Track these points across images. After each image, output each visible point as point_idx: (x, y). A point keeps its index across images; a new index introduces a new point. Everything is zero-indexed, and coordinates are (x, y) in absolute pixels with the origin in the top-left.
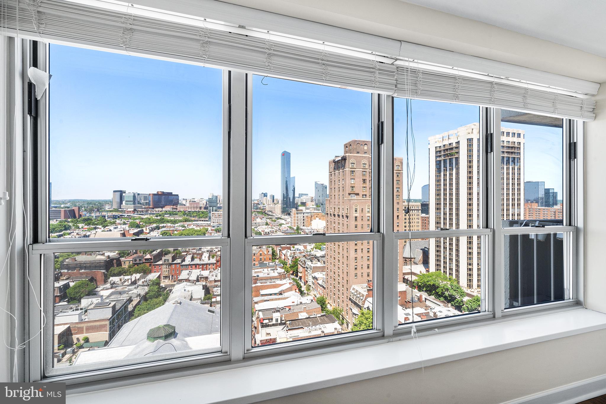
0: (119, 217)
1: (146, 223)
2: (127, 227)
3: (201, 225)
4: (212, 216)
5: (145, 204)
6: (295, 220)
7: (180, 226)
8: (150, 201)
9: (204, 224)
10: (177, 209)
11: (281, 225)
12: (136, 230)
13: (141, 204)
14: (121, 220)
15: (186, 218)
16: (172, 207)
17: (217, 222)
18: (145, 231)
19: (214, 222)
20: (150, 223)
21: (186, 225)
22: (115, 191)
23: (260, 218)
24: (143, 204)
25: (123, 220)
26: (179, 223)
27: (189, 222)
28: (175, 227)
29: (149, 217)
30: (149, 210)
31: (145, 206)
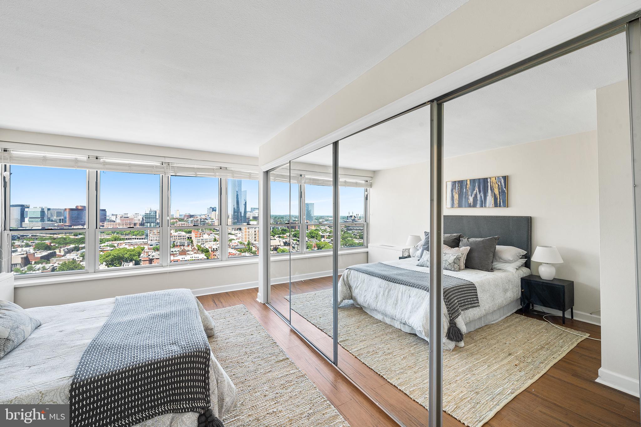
0: (19, 238)
1: (59, 243)
2: (31, 249)
3: (136, 243)
4: (150, 233)
5: (58, 221)
6: (246, 235)
7: (107, 246)
8: (65, 218)
9: (139, 242)
10: (103, 226)
11: (231, 240)
12: (45, 253)
13: (52, 221)
14: (23, 241)
15: (116, 237)
17: (156, 240)
18: (58, 253)
19: (151, 240)
20: (66, 244)
21: (116, 245)
23: (208, 234)
24: (56, 221)
25: (25, 241)
26: (106, 242)
27: (120, 241)
28: (101, 248)
29: (65, 236)
31: (59, 224)
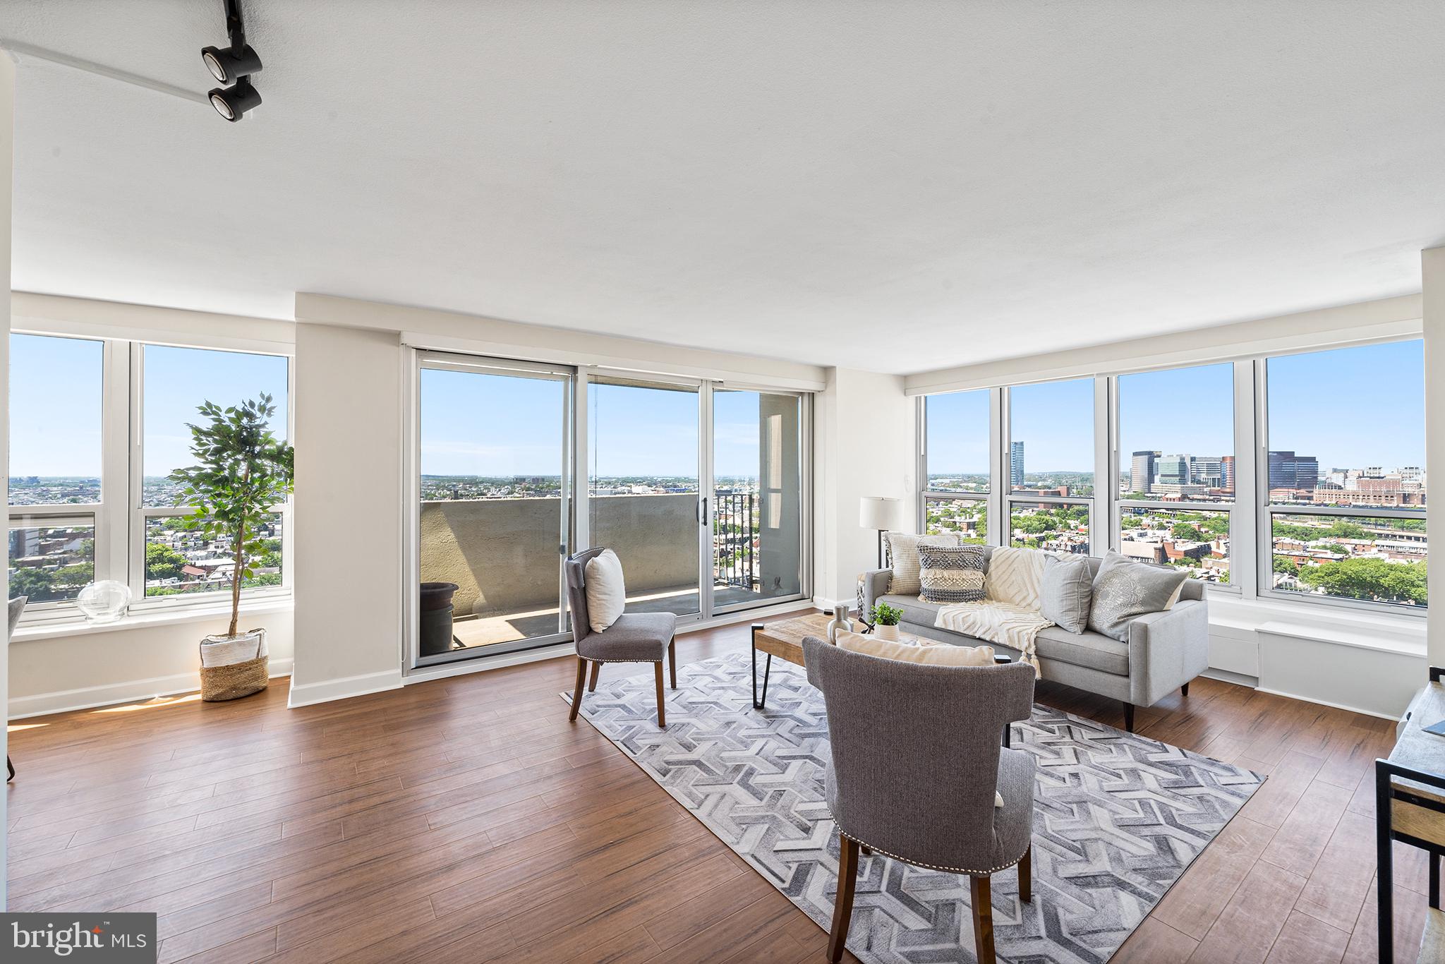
0: (1147, 512)
1: (1215, 529)
2: (1167, 535)
3: (1413, 551)
5: (1210, 482)
7: (1325, 547)
8: (1224, 476)
10: (1310, 498)
12: (1192, 545)
13: (1199, 482)
14: (1153, 518)
15: (1348, 527)
16: (1295, 492)
18: (1214, 548)
21: (1349, 548)
22: (1136, 454)
24: (1206, 483)
25: (1157, 518)
26: (1321, 539)
27: (1360, 538)
28: (1307, 549)
30: (1222, 498)
31: (1212, 488)
